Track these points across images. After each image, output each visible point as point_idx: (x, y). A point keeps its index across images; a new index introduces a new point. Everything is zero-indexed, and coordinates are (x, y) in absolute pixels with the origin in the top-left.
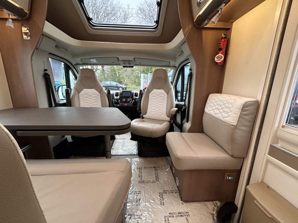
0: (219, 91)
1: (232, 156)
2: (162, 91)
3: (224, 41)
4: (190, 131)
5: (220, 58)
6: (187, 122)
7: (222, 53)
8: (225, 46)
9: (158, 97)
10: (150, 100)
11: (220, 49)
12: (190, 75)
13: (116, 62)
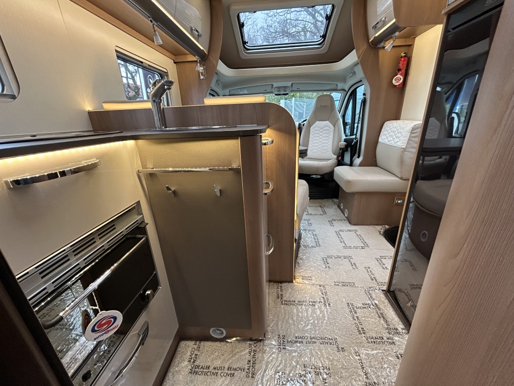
0: (397, 117)
1: (401, 178)
2: (327, 122)
3: (404, 61)
4: (361, 165)
5: (399, 79)
6: (358, 157)
7: (401, 75)
8: (405, 66)
9: (321, 130)
10: (311, 136)
11: (399, 70)
12: (364, 102)
13: (269, 90)
